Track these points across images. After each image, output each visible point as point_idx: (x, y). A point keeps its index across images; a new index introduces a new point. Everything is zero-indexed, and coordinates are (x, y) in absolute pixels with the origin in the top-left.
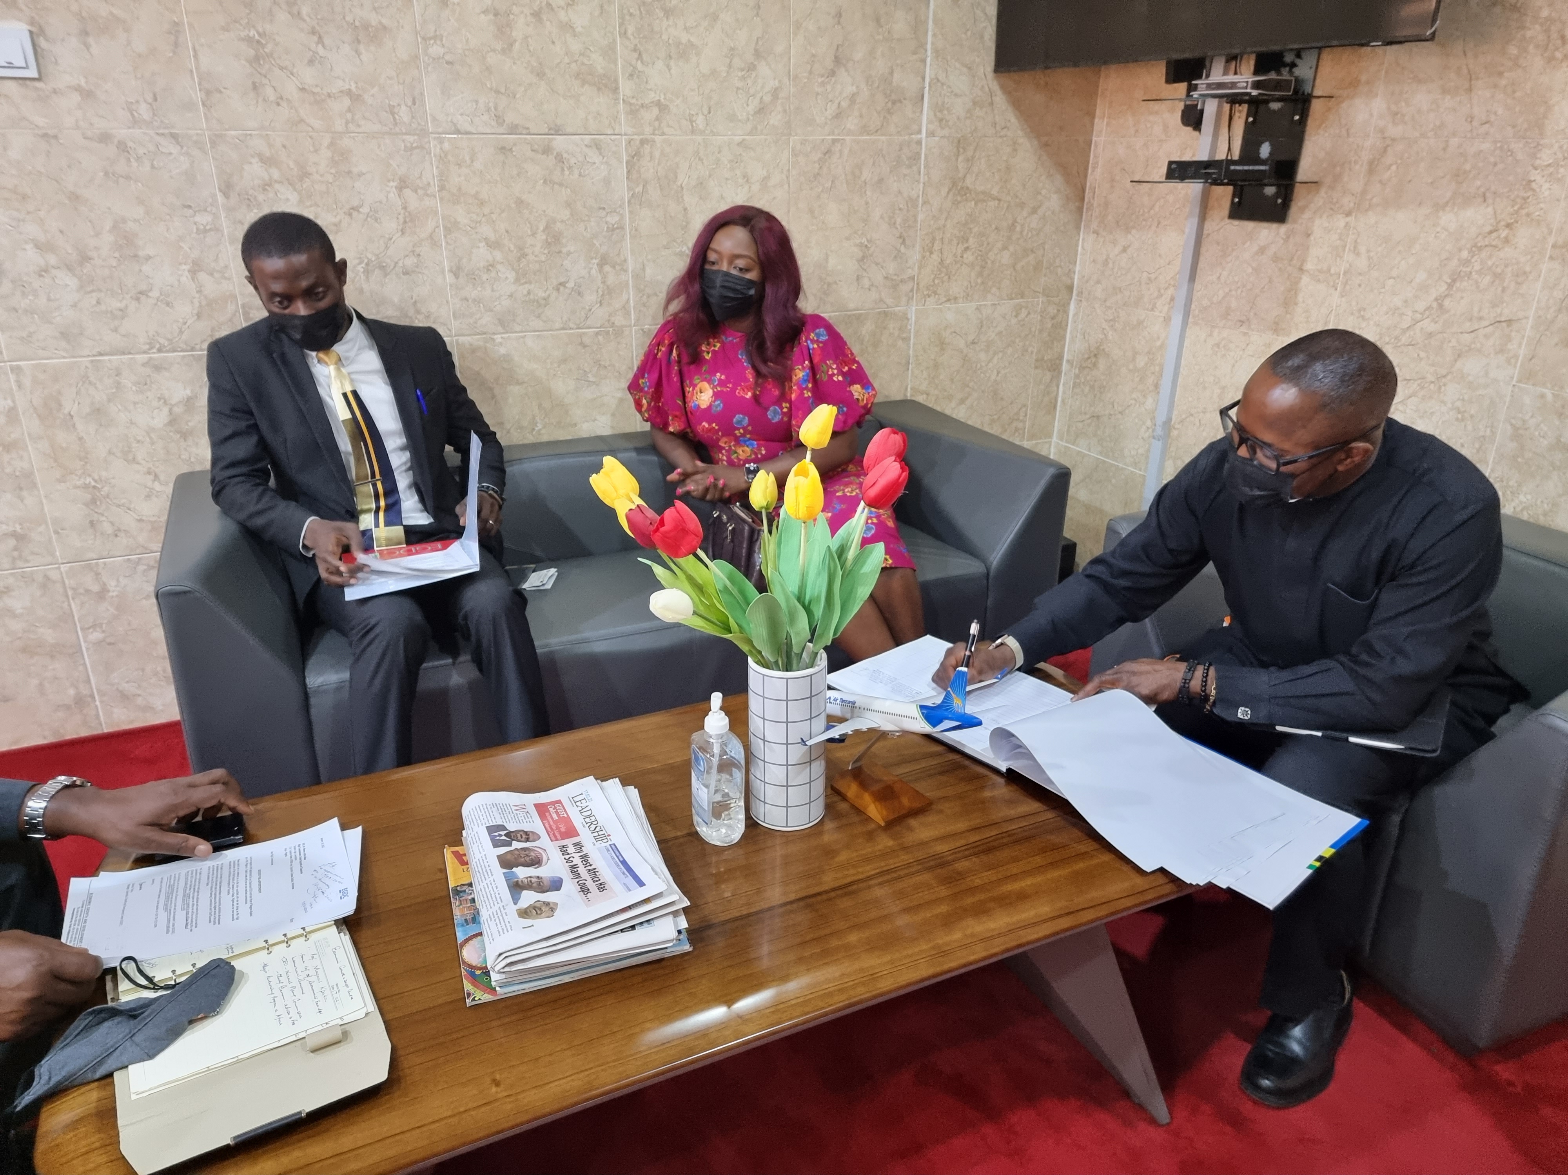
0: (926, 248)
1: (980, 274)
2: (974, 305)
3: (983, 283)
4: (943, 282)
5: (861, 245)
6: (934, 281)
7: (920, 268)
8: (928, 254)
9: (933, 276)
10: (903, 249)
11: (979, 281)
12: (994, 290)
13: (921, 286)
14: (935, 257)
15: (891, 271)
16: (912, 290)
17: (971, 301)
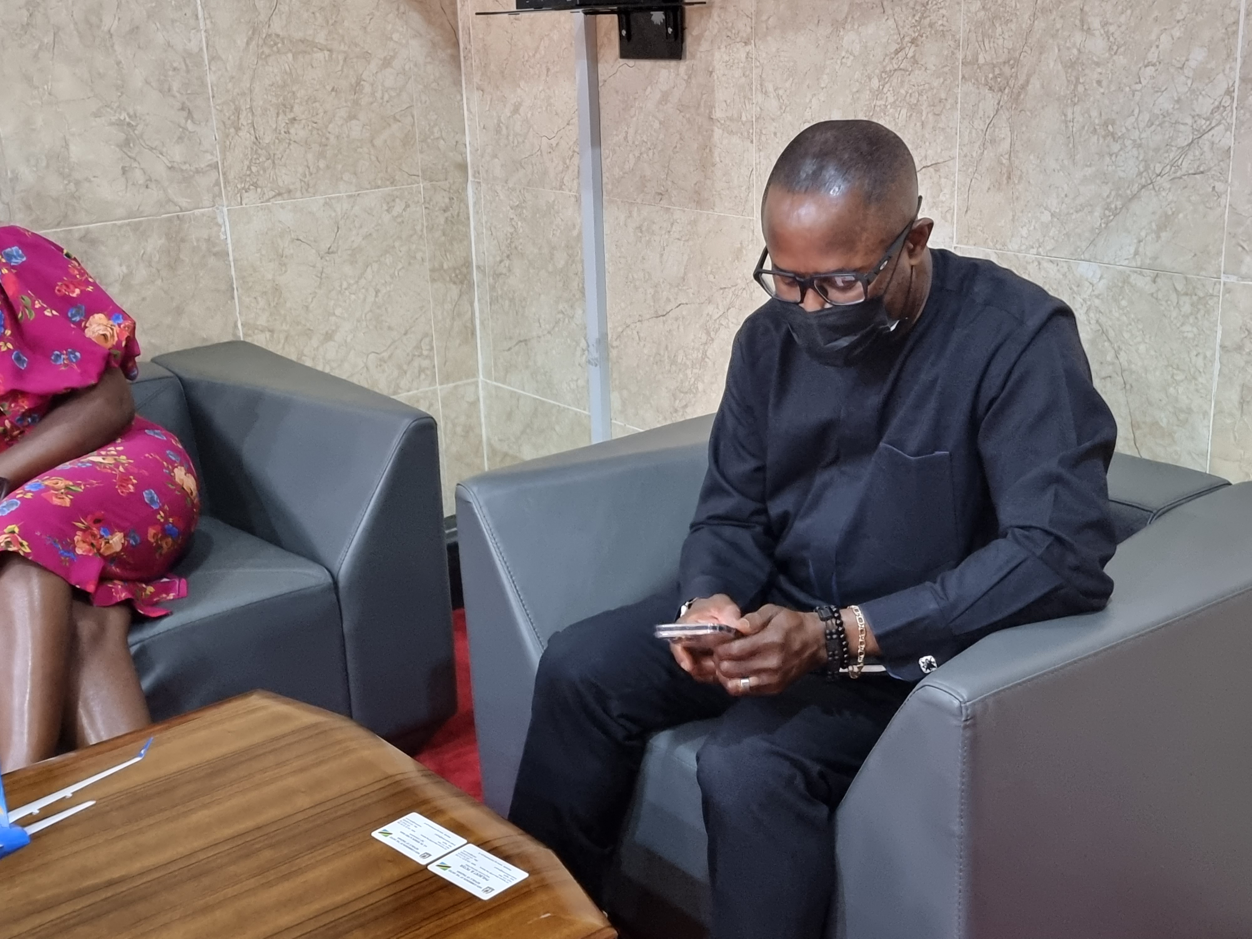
0: (228, 123)
1: (321, 155)
2: (320, 199)
3: (328, 167)
4: (265, 171)
5: (120, 124)
6: (249, 168)
7: (224, 151)
8: (232, 130)
9: (247, 163)
10: (190, 126)
11: (322, 164)
12: (346, 177)
13: (231, 176)
14: (245, 137)
15: (178, 158)
16: (217, 183)
17: (314, 195)
